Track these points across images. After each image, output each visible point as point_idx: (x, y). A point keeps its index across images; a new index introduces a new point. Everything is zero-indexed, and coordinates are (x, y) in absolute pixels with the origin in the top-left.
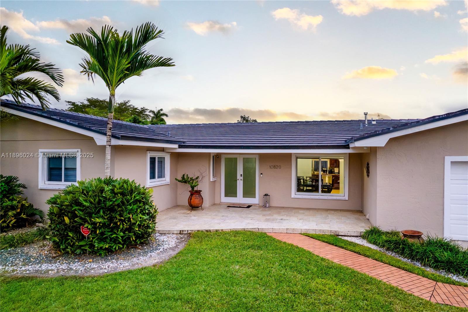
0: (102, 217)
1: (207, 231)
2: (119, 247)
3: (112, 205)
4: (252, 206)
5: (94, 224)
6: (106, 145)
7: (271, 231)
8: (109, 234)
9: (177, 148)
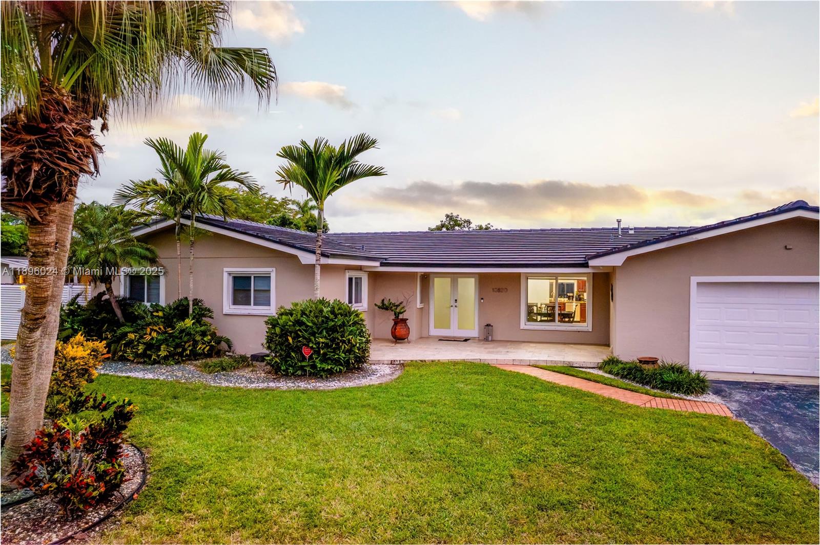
0: (325, 337)
1: (422, 361)
2: (340, 369)
3: (333, 326)
4: (469, 339)
5: (318, 343)
6: (315, 263)
7: (495, 362)
8: (332, 354)
9: (377, 267)
